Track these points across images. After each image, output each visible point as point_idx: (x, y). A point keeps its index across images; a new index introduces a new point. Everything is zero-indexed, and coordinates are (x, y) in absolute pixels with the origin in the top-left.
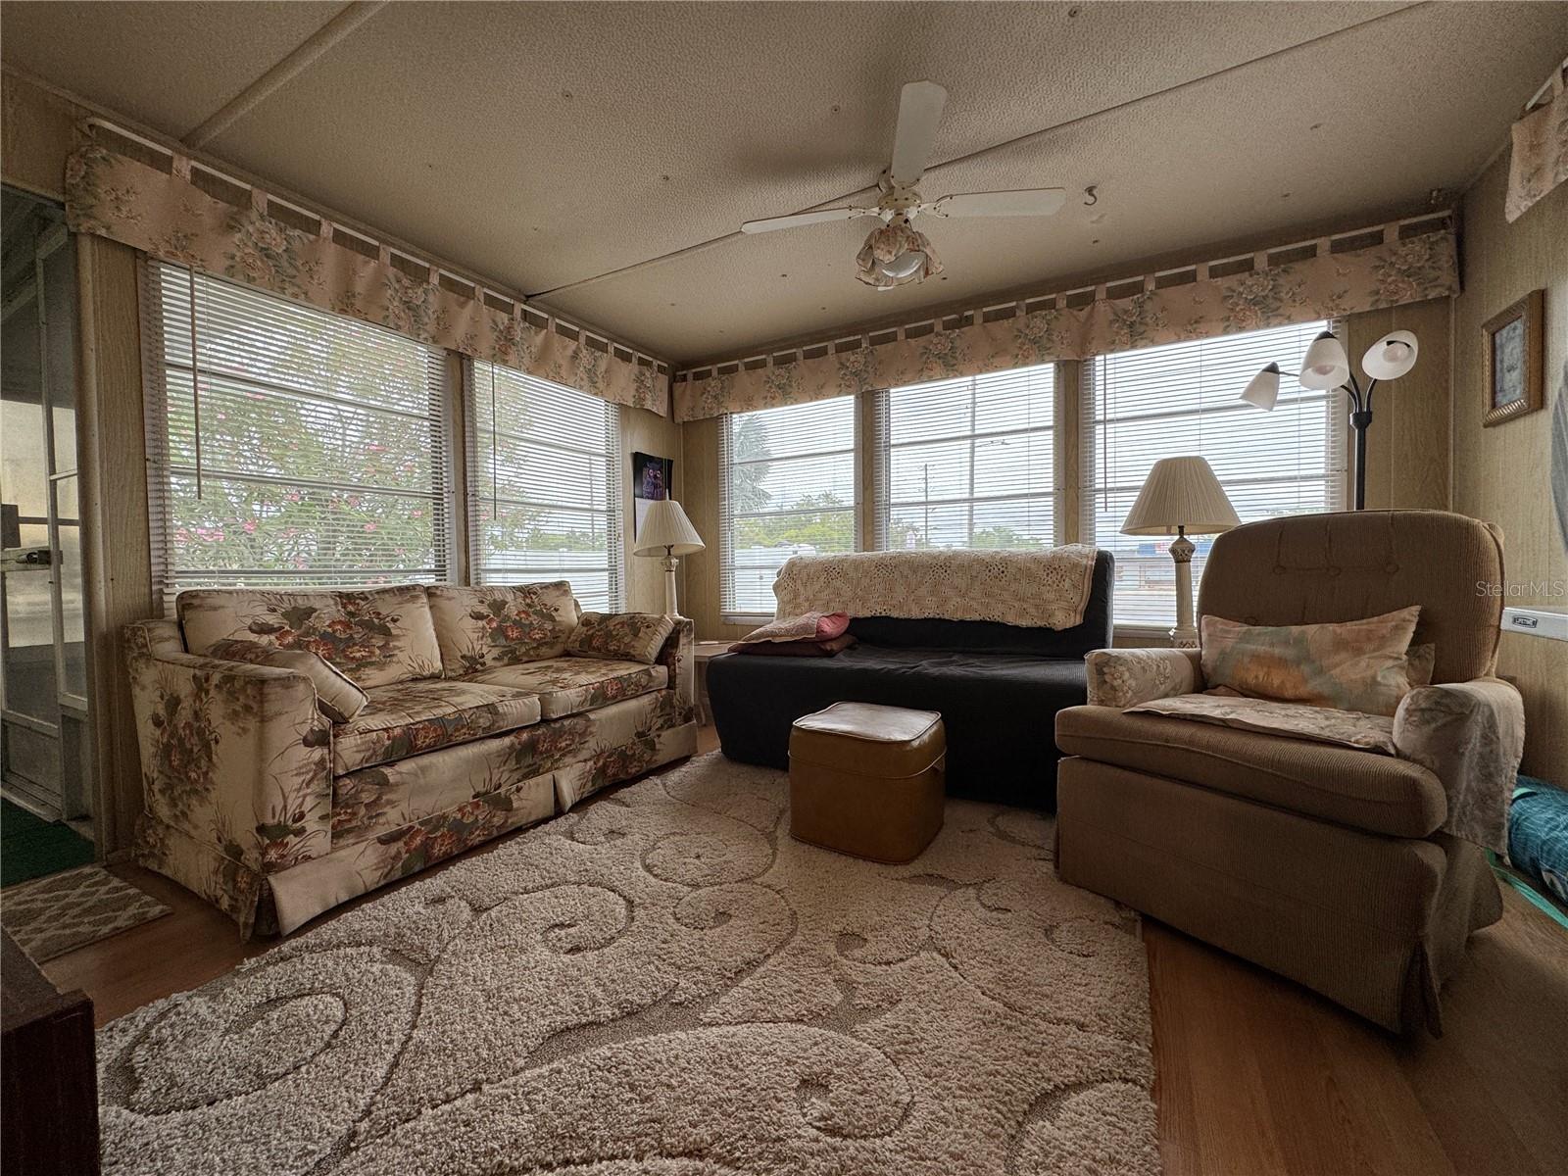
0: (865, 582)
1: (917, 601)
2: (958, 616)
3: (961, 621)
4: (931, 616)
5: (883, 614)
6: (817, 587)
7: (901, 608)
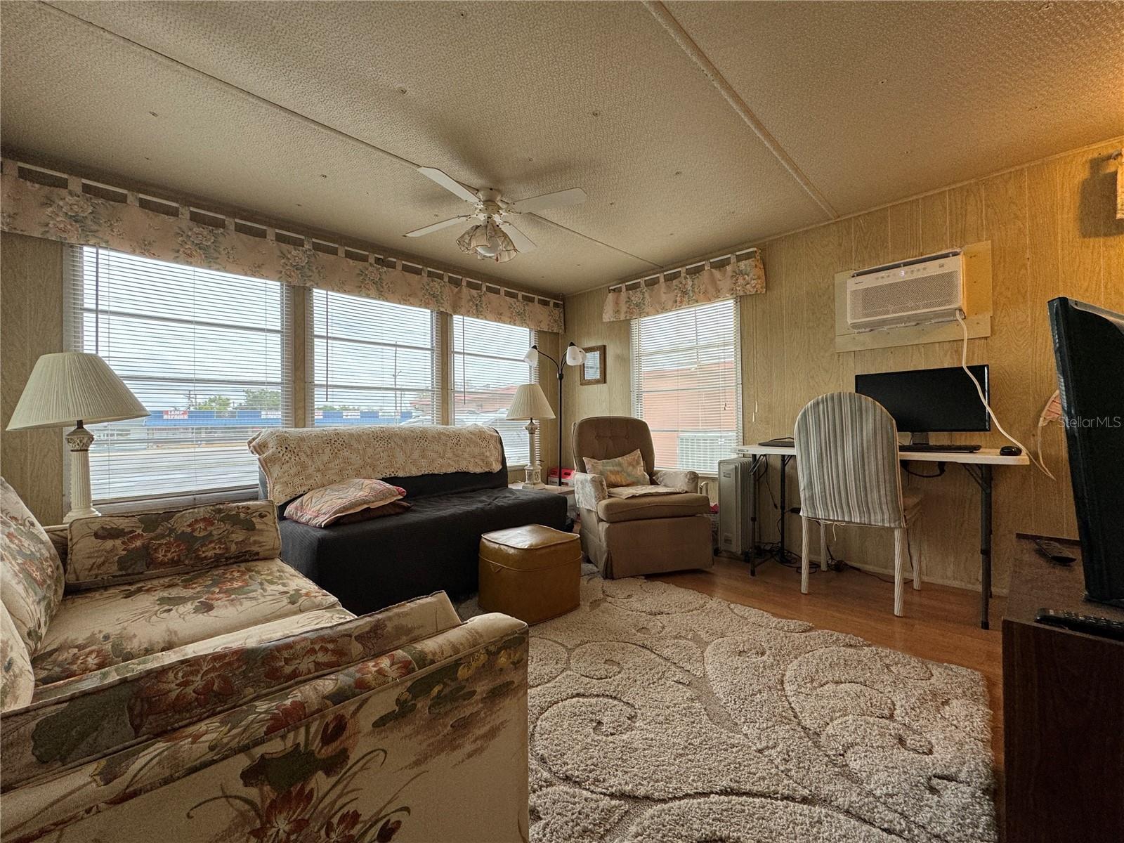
0: (370, 451)
1: (414, 462)
2: (443, 471)
3: (445, 474)
4: (426, 473)
5: (393, 475)
6: (326, 459)
7: (404, 469)
